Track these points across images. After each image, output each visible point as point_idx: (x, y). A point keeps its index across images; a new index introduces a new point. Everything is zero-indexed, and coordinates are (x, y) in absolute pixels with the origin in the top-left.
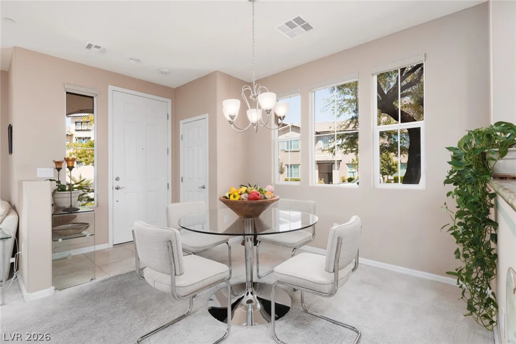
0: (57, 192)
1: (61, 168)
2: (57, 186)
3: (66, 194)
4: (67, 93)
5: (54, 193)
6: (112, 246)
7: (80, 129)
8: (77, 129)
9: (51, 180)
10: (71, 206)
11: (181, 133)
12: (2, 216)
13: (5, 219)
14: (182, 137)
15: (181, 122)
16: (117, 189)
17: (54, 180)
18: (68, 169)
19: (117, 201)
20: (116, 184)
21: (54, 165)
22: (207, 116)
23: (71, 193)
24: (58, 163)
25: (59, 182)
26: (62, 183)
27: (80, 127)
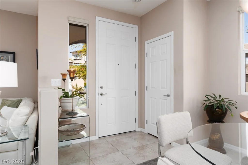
0: (63, 98)
1: (66, 79)
2: (63, 93)
3: (69, 100)
4: (70, 24)
5: (60, 99)
6: (98, 138)
7: (76, 59)
8: (75, 59)
9: (59, 88)
10: (72, 111)
11: (146, 52)
12: (27, 115)
13: (30, 118)
14: (147, 55)
15: (146, 43)
16: (101, 95)
17: (61, 88)
18: (70, 79)
19: (101, 104)
20: (101, 91)
21: (61, 76)
22: (172, 33)
23: (72, 99)
24: (64, 75)
25: (64, 90)
26: (66, 91)
27: (76, 58)
